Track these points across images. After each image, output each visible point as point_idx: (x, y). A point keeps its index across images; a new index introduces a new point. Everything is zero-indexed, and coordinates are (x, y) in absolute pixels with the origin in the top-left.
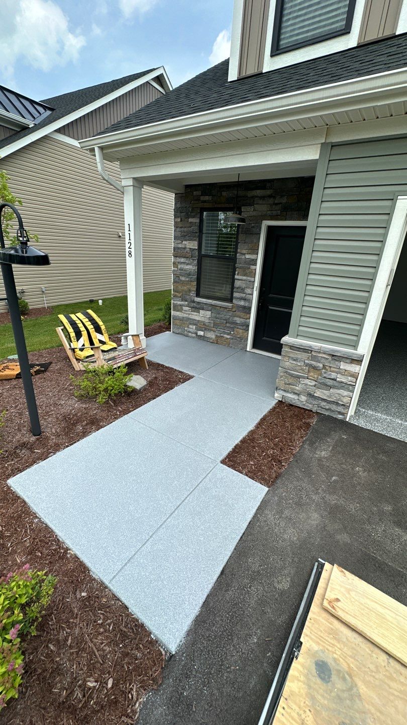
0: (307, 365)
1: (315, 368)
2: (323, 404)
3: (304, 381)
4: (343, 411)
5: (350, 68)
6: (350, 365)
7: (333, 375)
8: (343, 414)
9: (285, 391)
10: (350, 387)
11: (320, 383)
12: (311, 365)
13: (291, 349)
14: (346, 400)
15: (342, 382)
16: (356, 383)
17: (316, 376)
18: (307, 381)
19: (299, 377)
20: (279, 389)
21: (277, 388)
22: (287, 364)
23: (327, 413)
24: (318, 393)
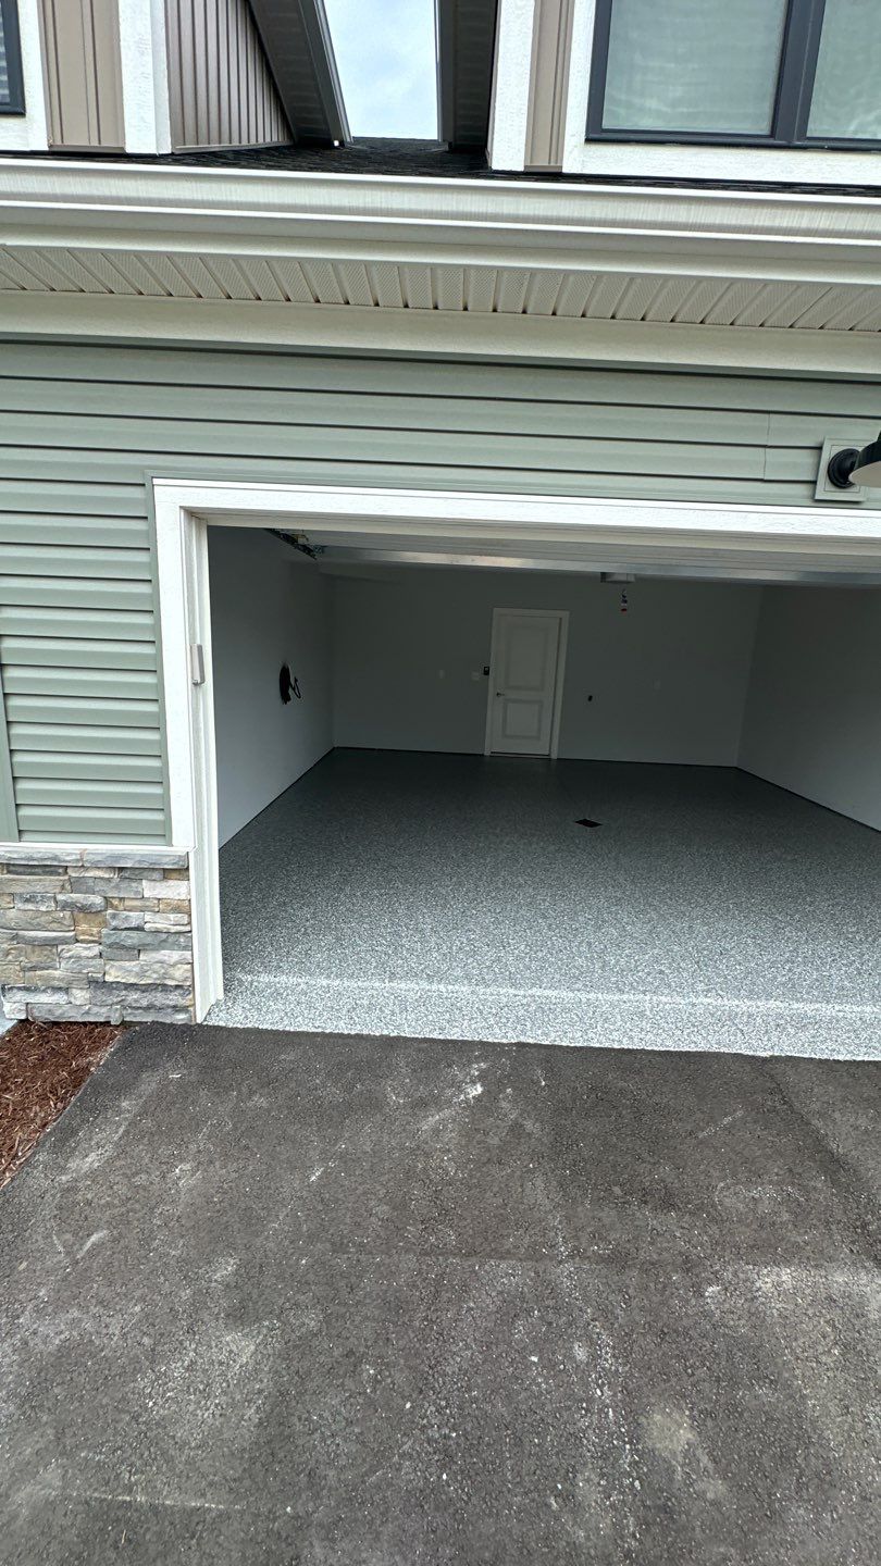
0: (65, 906)
1: (85, 910)
2: (133, 996)
3: (69, 951)
4: (182, 1002)
6: (164, 884)
7: (135, 918)
8: (184, 1009)
9: (27, 989)
10: (180, 939)
11: (110, 946)
12: (72, 903)
13: (9, 872)
14: (179, 973)
15: (158, 931)
16: (190, 923)
17: (95, 930)
18: (78, 949)
19: (51, 944)
20: (12, 988)
21: (3, 989)
22: (12, 914)
23: (148, 1018)
24: (113, 972)
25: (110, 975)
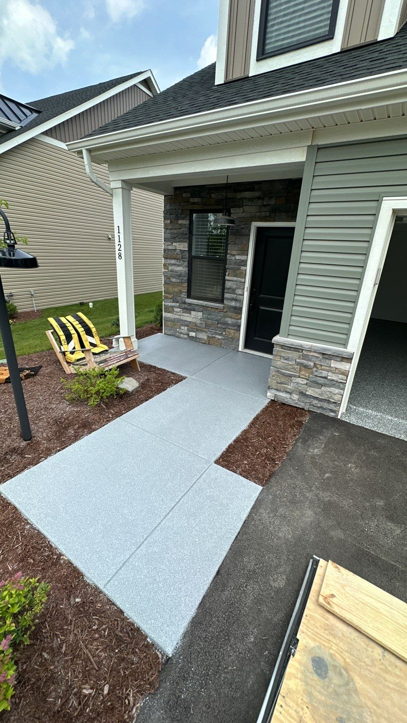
0: (298, 364)
1: (306, 367)
2: (315, 402)
3: (295, 380)
4: (335, 409)
5: (334, 72)
6: (340, 363)
7: (324, 374)
8: (334, 412)
9: (277, 390)
10: (341, 385)
11: (312, 382)
12: (301, 363)
13: (282, 348)
14: (337, 398)
15: (333, 380)
16: (346, 380)
17: (307, 375)
18: (299, 380)
19: (290, 376)
20: (272, 388)
21: (269, 388)
22: (279, 363)
23: (319, 411)
24: (310, 391)
25: (309, 392)
